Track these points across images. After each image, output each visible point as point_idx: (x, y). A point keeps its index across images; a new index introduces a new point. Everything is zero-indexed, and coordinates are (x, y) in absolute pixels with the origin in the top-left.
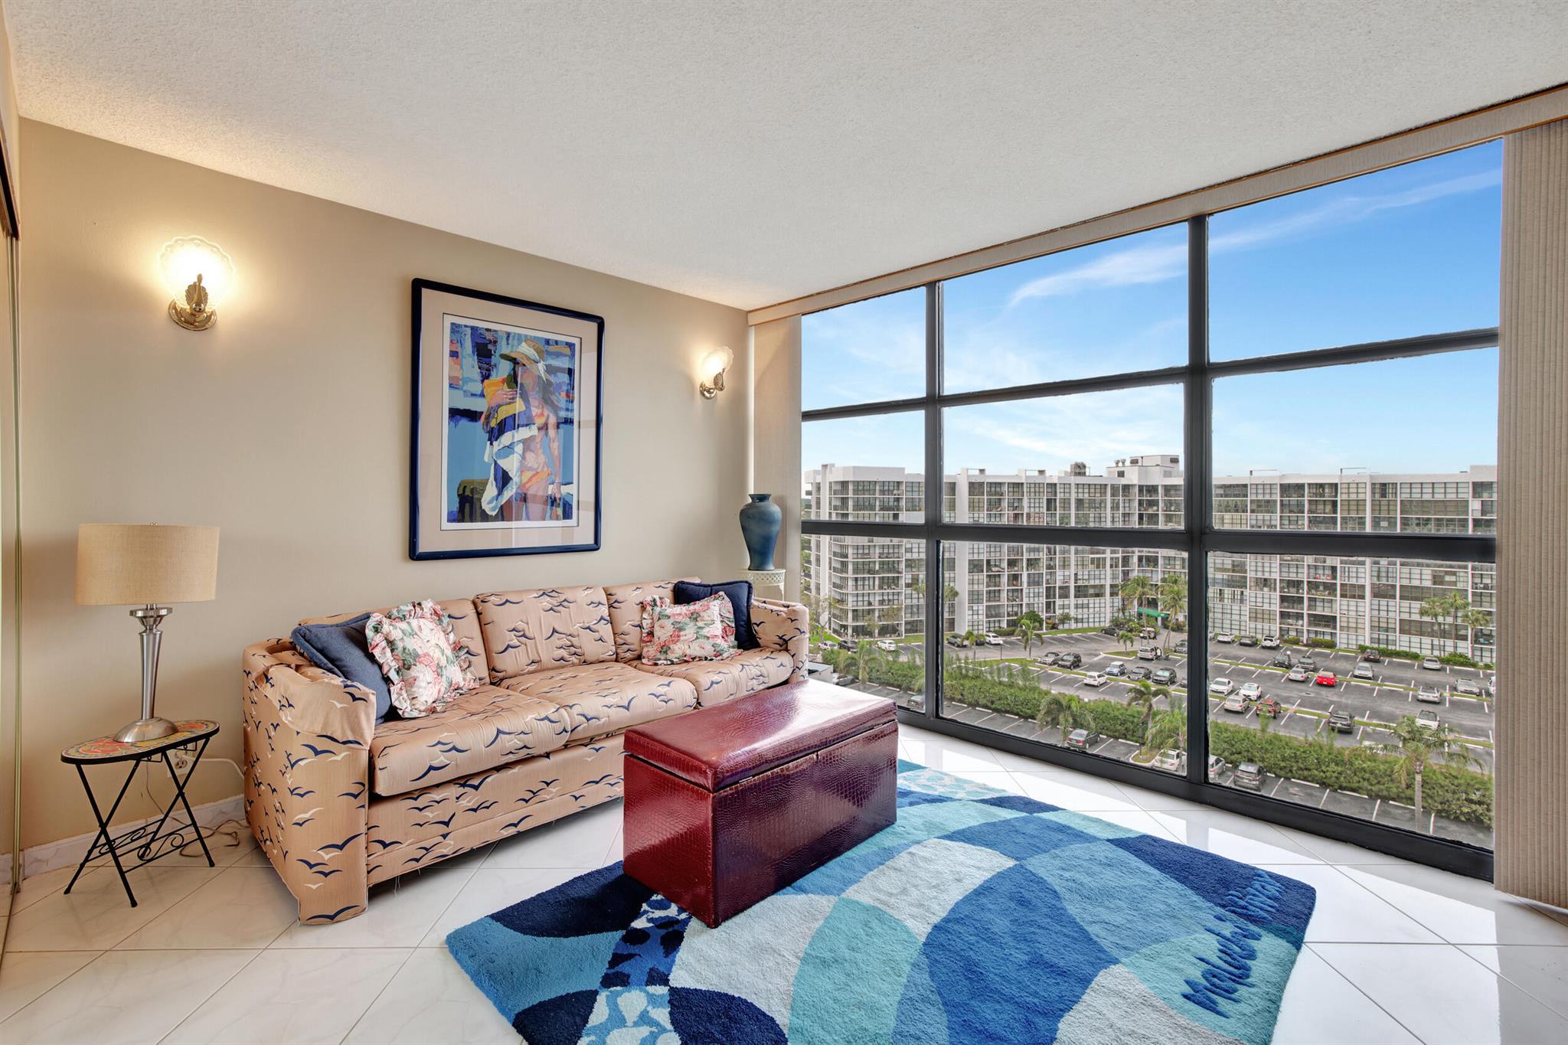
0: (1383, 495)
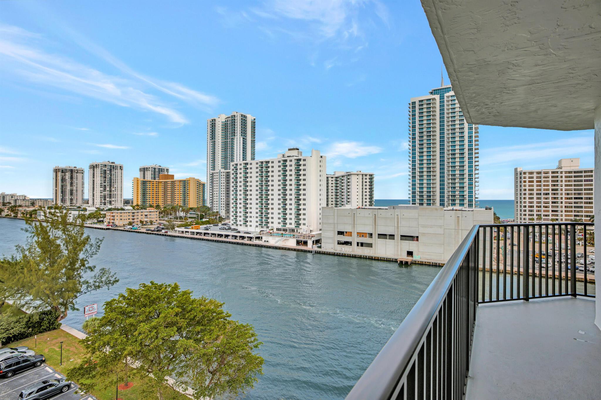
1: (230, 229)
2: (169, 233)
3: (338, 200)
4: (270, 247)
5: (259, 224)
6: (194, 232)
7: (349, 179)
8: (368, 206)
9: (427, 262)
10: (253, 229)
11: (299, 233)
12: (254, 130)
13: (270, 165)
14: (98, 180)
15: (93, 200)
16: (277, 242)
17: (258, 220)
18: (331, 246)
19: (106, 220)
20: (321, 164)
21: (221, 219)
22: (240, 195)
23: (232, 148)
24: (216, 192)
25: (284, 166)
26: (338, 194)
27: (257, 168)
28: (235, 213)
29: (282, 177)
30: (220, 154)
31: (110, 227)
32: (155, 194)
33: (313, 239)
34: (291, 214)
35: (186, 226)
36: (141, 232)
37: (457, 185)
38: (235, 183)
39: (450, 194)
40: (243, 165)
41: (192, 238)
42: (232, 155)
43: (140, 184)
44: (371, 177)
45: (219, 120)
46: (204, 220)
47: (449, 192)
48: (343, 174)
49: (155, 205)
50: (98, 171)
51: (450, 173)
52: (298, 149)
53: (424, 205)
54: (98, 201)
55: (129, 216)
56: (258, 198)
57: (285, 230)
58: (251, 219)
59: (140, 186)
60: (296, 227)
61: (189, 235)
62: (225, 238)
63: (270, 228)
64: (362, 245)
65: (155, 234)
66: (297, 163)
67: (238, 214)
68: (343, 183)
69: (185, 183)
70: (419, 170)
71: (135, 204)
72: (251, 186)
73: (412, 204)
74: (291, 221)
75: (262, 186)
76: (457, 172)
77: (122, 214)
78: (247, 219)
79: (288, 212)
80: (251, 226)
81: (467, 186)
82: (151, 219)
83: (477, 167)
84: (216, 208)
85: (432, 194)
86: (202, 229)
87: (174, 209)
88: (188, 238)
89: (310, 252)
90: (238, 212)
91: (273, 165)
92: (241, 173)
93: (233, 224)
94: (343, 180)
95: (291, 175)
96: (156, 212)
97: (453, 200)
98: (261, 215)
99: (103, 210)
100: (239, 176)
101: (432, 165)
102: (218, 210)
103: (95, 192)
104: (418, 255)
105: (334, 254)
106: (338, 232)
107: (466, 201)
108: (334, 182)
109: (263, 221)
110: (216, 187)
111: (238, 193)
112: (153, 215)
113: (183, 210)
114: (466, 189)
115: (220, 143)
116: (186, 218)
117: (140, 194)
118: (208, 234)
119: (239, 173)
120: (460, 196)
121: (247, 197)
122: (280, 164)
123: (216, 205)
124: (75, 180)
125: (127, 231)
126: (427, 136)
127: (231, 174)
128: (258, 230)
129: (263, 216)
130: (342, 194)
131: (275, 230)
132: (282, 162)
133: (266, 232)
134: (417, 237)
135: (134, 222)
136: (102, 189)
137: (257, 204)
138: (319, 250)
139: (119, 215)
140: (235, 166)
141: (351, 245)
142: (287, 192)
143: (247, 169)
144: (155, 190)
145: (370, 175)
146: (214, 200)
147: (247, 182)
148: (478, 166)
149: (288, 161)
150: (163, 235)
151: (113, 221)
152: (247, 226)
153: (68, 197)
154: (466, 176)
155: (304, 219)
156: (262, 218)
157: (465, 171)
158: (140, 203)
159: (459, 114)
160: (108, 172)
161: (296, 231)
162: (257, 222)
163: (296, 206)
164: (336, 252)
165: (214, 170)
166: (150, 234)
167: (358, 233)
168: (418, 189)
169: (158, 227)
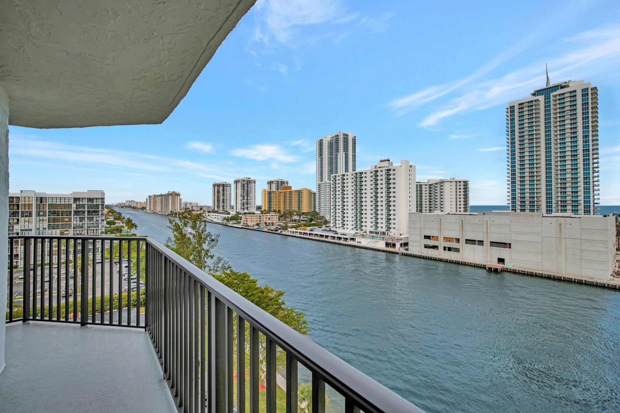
0: (41, 202)
1: (330, 230)
2: (283, 233)
3: (432, 206)
4: (362, 248)
5: (355, 227)
6: (301, 233)
7: (442, 186)
8: (462, 211)
9: (521, 271)
10: (349, 231)
11: (390, 236)
12: (355, 146)
13: (363, 175)
14: (239, 191)
15: (236, 206)
16: (368, 243)
17: (353, 223)
18: (419, 249)
19: (242, 221)
20: (410, 173)
21: (326, 222)
22: (339, 202)
23: (336, 163)
24: (322, 200)
25: (376, 176)
26: (432, 200)
27: (352, 179)
28: (334, 217)
29: (374, 185)
30: (327, 168)
31: (244, 227)
32: (277, 202)
33: (401, 242)
34: (382, 219)
35: (296, 227)
36: (264, 231)
37: (569, 190)
38: (334, 192)
39: (559, 199)
40: (341, 176)
41: (300, 237)
42: (336, 169)
43: (267, 194)
44: (466, 183)
45: (326, 139)
46: (313, 222)
47: (557, 197)
48: (436, 182)
49: (277, 210)
50: (239, 185)
51: (559, 177)
52: (389, 161)
53: (526, 211)
54: (239, 207)
55: (257, 218)
56: (354, 204)
57: (377, 233)
58: (347, 223)
59: (267, 195)
60: (386, 230)
61: (298, 235)
62: (325, 238)
63: (364, 231)
64: (450, 249)
65: (274, 233)
66: (387, 173)
67: (337, 218)
68: (436, 190)
69: (299, 192)
70: (519, 175)
71: (263, 209)
72: (347, 194)
73: (512, 210)
74: (382, 225)
75: (357, 194)
76: (569, 176)
77: (253, 217)
78: (344, 223)
79: (379, 216)
80: (347, 228)
81: (583, 190)
82: (273, 221)
83: (596, 169)
84: (322, 213)
85: (535, 199)
86: (308, 230)
87: (291, 213)
88: (297, 237)
89: (397, 253)
90: (337, 217)
91: (365, 175)
92: (339, 183)
93: (333, 227)
94: (436, 187)
95: (382, 184)
96: (277, 215)
97: (564, 206)
98: (356, 220)
99: (240, 214)
100: (337, 185)
101: (535, 170)
102: (324, 215)
103: (237, 201)
104: (510, 262)
105: (420, 257)
106: (425, 236)
107: (581, 207)
108: (428, 189)
109: (358, 224)
110: (322, 196)
111: (337, 200)
112: (274, 218)
113: (297, 215)
114: (581, 193)
115: (327, 159)
116: (299, 221)
117: (267, 202)
118: (313, 234)
119: (337, 184)
120: (572, 201)
121: (345, 204)
122: (372, 174)
123: (322, 211)
124: (225, 192)
125: (255, 230)
126: (529, 139)
127: (331, 184)
128: (353, 232)
129: (358, 220)
130: (436, 200)
131: (368, 233)
132: (374, 173)
133: (359, 234)
134: (510, 244)
135: (260, 223)
136: (242, 198)
137: (353, 210)
138: (406, 252)
139: (250, 217)
140: (334, 177)
141: (438, 249)
142: (378, 199)
143: (344, 179)
144: (277, 199)
145: (464, 182)
146: (321, 206)
147: (344, 191)
148: (598, 167)
149: (379, 171)
150: (279, 234)
151: (246, 222)
152: (344, 228)
153: (221, 204)
154: (581, 180)
155: (394, 224)
156: (357, 222)
157: (578, 174)
158: (267, 209)
159: (569, 113)
160: (246, 185)
161: (386, 234)
162: (353, 225)
163: (387, 211)
164: (422, 255)
165: (322, 181)
166: (270, 232)
167: (444, 238)
168: (518, 195)
169: (277, 227)
